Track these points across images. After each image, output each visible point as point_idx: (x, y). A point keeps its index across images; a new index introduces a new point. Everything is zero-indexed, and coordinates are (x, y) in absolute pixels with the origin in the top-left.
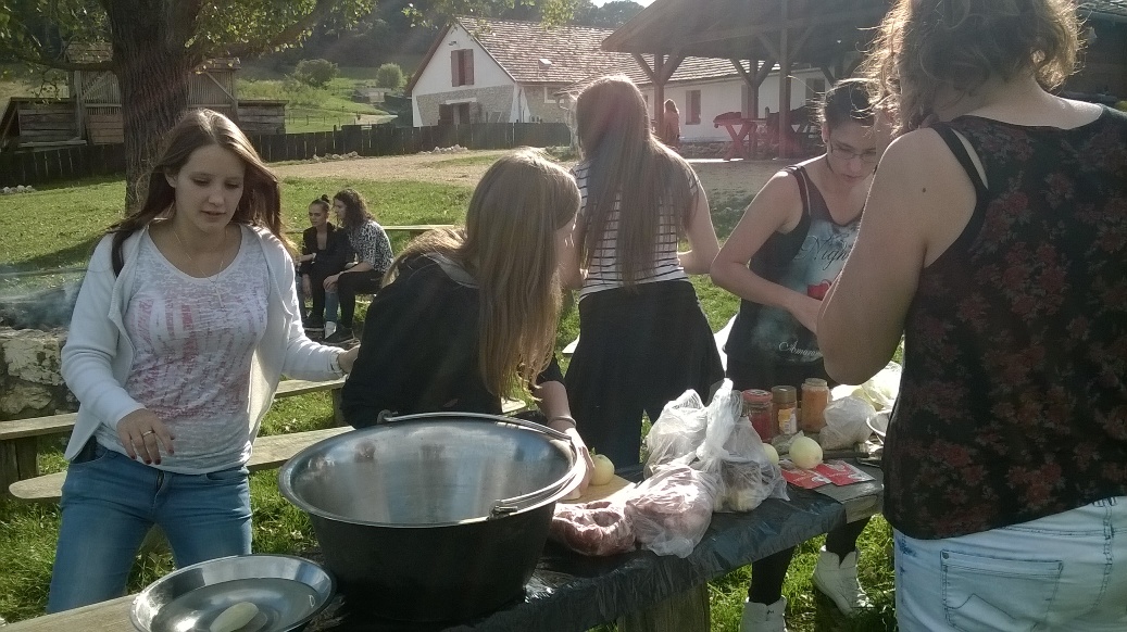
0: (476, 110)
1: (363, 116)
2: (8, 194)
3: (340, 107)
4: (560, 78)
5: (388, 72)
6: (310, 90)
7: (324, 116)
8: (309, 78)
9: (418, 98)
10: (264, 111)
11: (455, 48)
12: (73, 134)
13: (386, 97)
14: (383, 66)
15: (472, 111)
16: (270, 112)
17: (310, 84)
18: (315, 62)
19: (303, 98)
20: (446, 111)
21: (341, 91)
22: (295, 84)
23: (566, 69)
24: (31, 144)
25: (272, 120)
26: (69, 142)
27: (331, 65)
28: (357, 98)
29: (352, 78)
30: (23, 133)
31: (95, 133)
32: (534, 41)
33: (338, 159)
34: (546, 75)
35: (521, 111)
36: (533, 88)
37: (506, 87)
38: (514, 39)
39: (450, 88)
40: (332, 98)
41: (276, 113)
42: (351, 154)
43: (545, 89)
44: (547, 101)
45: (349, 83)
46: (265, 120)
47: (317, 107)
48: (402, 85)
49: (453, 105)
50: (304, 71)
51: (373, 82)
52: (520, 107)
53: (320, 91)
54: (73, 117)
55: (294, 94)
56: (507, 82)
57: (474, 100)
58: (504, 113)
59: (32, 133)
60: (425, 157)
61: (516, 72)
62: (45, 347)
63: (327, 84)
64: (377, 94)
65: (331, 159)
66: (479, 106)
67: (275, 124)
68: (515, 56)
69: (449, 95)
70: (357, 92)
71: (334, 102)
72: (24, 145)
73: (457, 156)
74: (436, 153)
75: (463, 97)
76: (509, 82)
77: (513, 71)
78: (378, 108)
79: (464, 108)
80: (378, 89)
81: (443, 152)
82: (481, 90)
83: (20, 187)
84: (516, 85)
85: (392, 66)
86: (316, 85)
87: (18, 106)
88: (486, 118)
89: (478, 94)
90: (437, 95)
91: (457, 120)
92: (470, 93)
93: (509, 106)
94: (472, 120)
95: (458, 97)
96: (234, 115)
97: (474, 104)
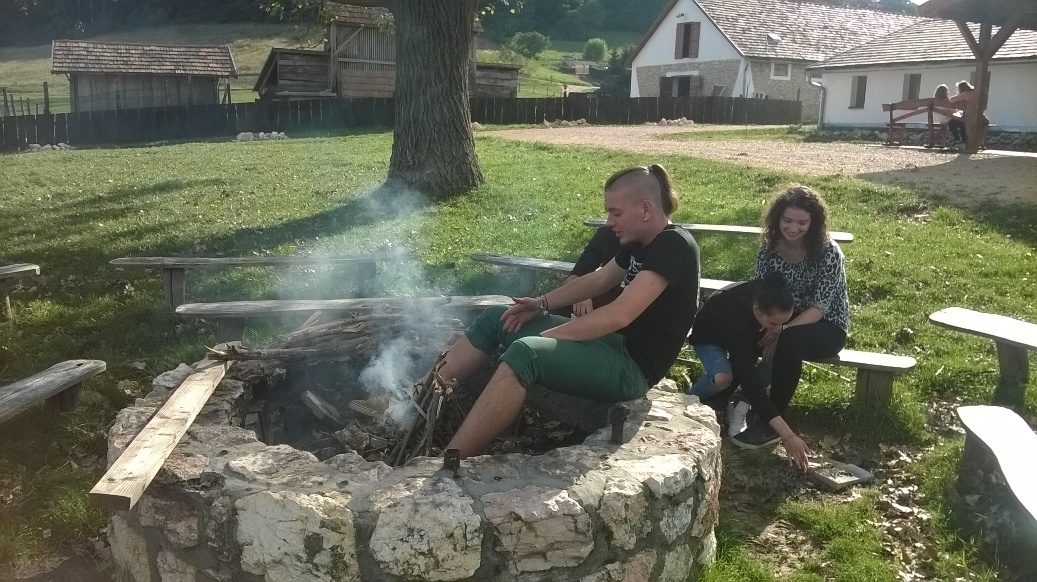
0: (698, 84)
1: (569, 86)
2: (263, 139)
3: (548, 77)
4: (789, 54)
5: (594, 45)
6: (524, 59)
7: (535, 84)
8: (523, 49)
9: (639, 70)
10: (499, 75)
11: (681, 20)
12: (325, 87)
13: (591, 69)
14: (591, 41)
15: (693, 84)
16: (504, 76)
17: (525, 55)
18: (529, 34)
20: (666, 83)
21: (550, 62)
22: (511, 53)
23: (796, 46)
24: (286, 93)
25: (505, 83)
26: (321, 94)
27: (544, 38)
28: (566, 69)
29: (560, 50)
30: (281, 82)
31: (345, 86)
32: (763, 15)
33: (567, 125)
34: (774, 50)
35: (745, 86)
36: (758, 63)
37: (732, 61)
38: (742, 12)
39: (672, 61)
40: (542, 68)
41: (509, 77)
42: (579, 121)
43: (773, 66)
44: (772, 77)
45: (558, 56)
46: (499, 83)
47: (529, 76)
48: (606, 59)
49: (673, 78)
50: (520, 42)
51: (578, 55)
52: (744, 82)
53: (532, 62)
54: (325, 70)
56: (735, 57)
57: (695, 73)
58: (727, 88)
59: (289, 82)
60: (651, 129)
61: (745, 46)
62: (323, 524)
63: (538, 55)
64: (582, 67)
65: (560, 125)
66: (700, 79)
67: (508, 88)
68: (744, 31)
69: (669, 68)
70: (564, 64)
71: (543, 72)
72: (280, 93)
73: (684, 130)
74: (662, 125)
75: (686, 69)
76: (738, 57)
77: (740, 45)
78: (582, 79)
79: (685, 81)
80: (585, 62)
81: (669, 124)
82: (704, 63)
83: (274, 133)
84: (743, 60)
85: (598, 40)
86: (528, 56)
87: (278, 57)
88: (707, 92)
89: (701, 67)
90: (658, 67)
91: (675, 93)
92: (693, 67)
93: (734, 81)
94: (692, 93)
95: (680, 70)
96: (472, 77)
97: (695, 77)
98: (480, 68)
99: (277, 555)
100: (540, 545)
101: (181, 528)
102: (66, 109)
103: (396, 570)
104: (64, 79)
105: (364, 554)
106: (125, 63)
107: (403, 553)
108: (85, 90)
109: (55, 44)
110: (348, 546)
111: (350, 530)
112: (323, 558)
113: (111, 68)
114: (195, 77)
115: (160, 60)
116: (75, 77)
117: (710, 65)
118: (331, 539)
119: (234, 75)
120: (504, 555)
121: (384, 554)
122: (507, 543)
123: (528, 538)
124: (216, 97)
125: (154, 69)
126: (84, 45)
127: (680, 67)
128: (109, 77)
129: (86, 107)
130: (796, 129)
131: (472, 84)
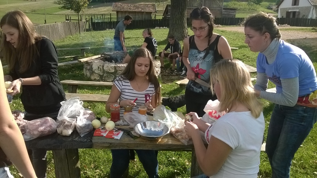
0: (298, 14)
2: (161, 29)
6: (255, 5)
8: (256, 2)
9: (281, 9)
10: (230, 11)
15: (297, 14)
16: (232, 11)
17: (256, 3)
19: (253, 7)
20: (288, 13)
21: (264, 6)
22: (251, 3)
25: (232, 13)
28: (269, 8)
29: (268, 2)
30: (169, 13)
35: (313, 15)
37: (309, 7)
39: (291, 6)
40: (262, 8)
45: (267, 4)
46: (230, 13)
47: (256, 10)
49: (291, 12)
52: (312, 13)
53: (258, 6)
55: (250, 6)
56: (310, 5)
57: (298, 10)
58: (307, 16)
61: (313, 2)
62: (100, 65)
63: (260, 3)
64: (275, 7)
66: (299, 12)
67: (233, 15)
69: (290, 9)
72: (168, 17)
75: (295, 9)
76: (311, 5)
78: (274, 11)
79: (294, 13)
82: (301, 7)
83: (164, 27)
84: (312, 6)
86: (257, 4)
87: (168, 6)
88: (301, 16)
89: (300, 8)
90: (286, 8)
91: (291, 16)
92: (297, 8)
93: (309, 13)
94: (296, 17)
95: (293, 9)
96: (222, 12)
97: (297, 12)
98: (224, 9)
99: (95, 69)
100: (121, 70)
101: (88, 67)
102: (115, 20)
103: (106, 71)
104: (115, 12)
105: (103, 69)
106: (130, 9)
107: (107, 69)
108: (120, 15)
109: (114, 3)
110: (102, 68)
111: (102, 66)
112: (99, 69)
113: (126, 10)
114: (146, 12)
115: (138, 8)
116: (118, 12)
117: (302, 8)
118: (100, 67)
119: (156, 12)
120: (117, 70)
121: (105, 69)
122: (117, 69)
123: (119, 69)
124: (151, 17)
125: (137, 10)
126: (120, 4)
127: (293, 8)
128: (125, 12)
130: (314, 28)
131: (221, 14)
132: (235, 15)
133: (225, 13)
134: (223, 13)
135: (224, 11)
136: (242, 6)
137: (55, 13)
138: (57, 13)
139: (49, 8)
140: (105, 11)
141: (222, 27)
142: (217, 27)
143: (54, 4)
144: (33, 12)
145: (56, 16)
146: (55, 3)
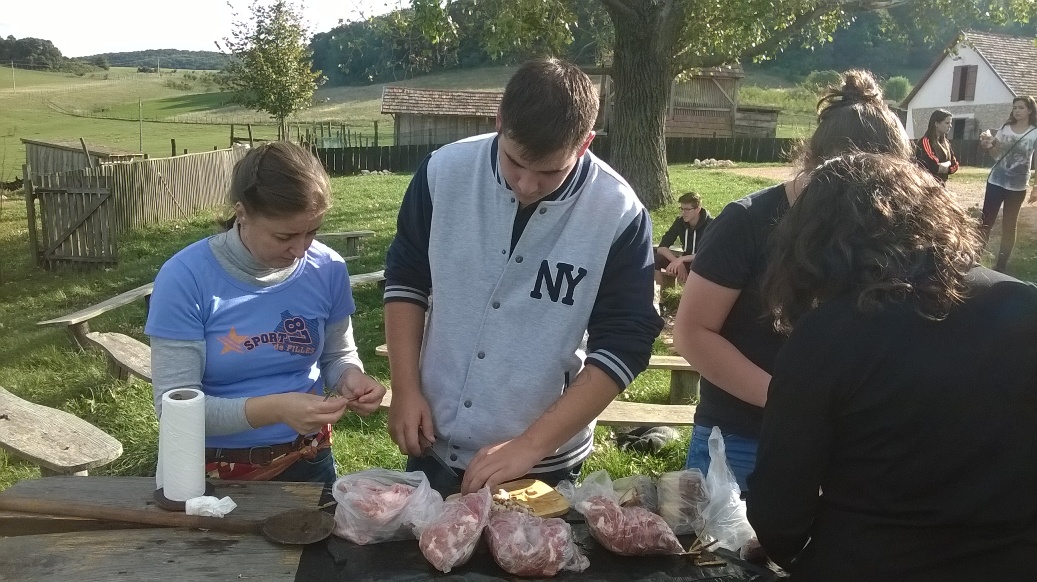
5: (896, 83)
8: (818, 88)
9: (914, 112)
10: (759, 117)
11: (959, 63)
14: (892, 79)
16: (764, 117)
18: (826, 73)
22: (804, 92)
25: (765, 125)
39: (949, 103)
41: (769, 118)
46: (759, 124)
50: (814, 81)
55: (801, 102)
61: (1022, 90)
67: (767, 129)
68: (1023, 75)
75: (961, 112)
77: (1017, 89)
79: (961, 123)
85: (900, 79)
89: (976, 110)
92: (968, 109)
96: (732, 119)
97: (970, 120)
98: (740, 110)
102: (390, 143)
104: (390, 118)
106: (438, 106)
108: (405, 128)
109: (386, 90)
113: (425, 110)
115: (464, 103)
116: (398, 117)
117: (985, 107)
125: (460, 112)
126: (407, 91)
127: (956, 109)
128: (424, 118)
129: (404, 142)
131: (731, 125)
132: (774, 131)
133: (744, 123)
134: (737, 123)
135: (738, 115)
136: (775, 100)
137: (173, 118)
138: (177, 118)
139: (151, 102)
140: (333, 113)
141: (737, 167)
142: (722, 167)
143: (167, 89)
144: (99, 115)
145: (175, 126)
146: (169, 86)
